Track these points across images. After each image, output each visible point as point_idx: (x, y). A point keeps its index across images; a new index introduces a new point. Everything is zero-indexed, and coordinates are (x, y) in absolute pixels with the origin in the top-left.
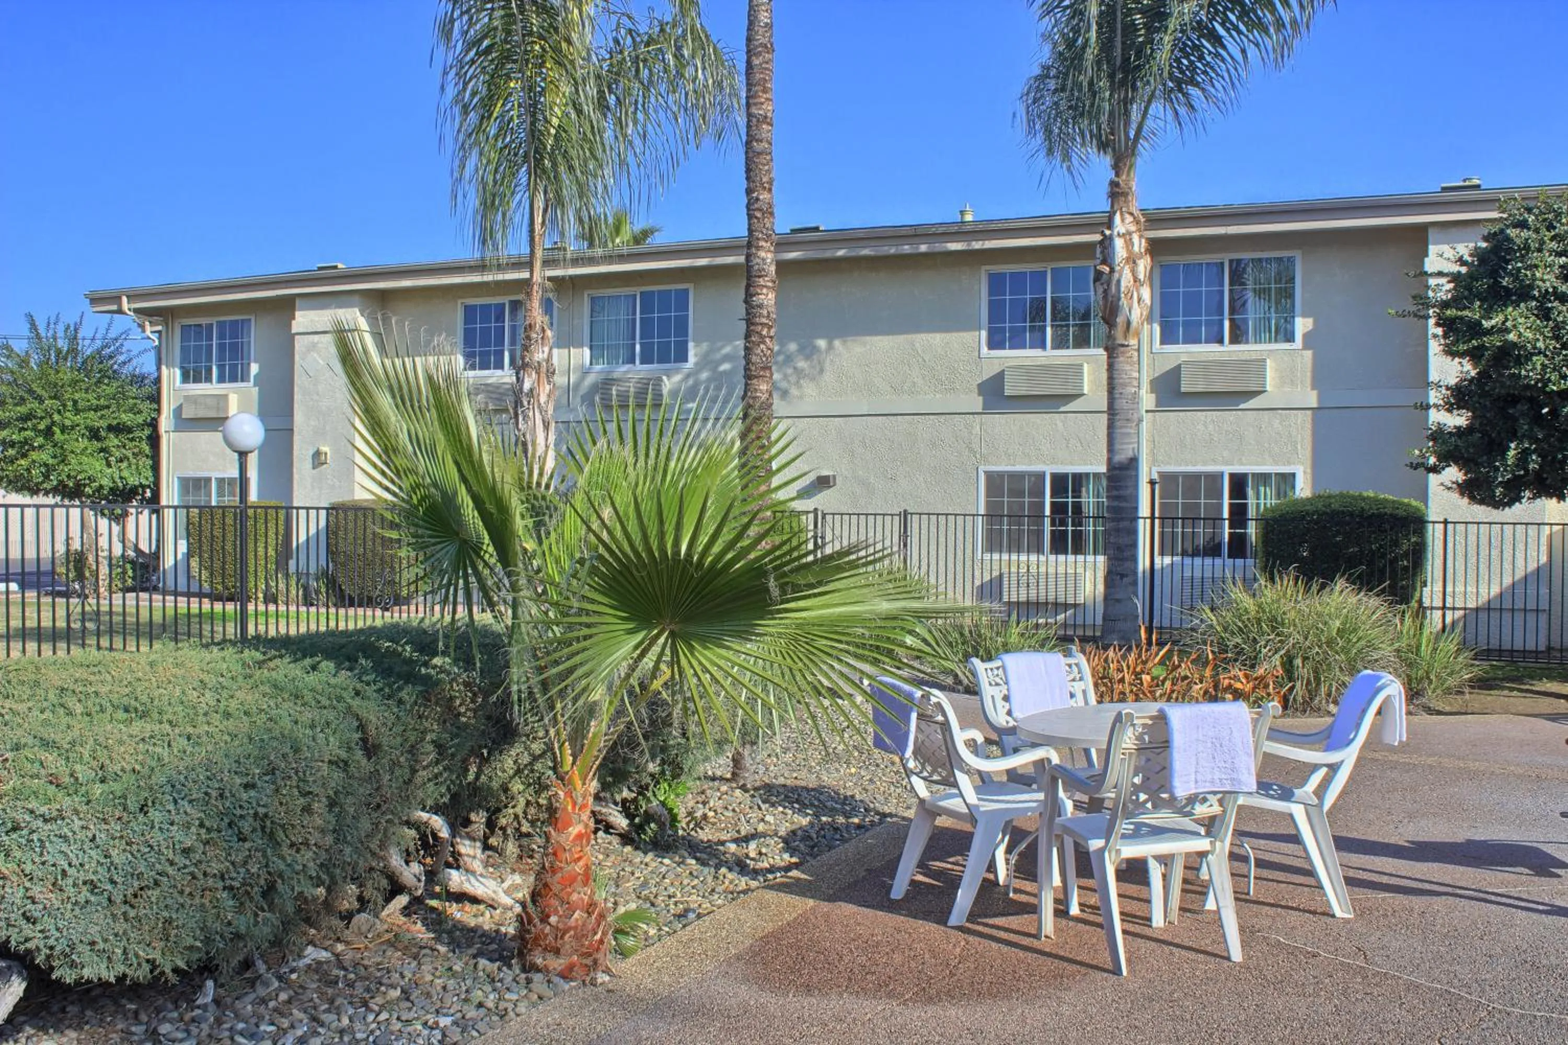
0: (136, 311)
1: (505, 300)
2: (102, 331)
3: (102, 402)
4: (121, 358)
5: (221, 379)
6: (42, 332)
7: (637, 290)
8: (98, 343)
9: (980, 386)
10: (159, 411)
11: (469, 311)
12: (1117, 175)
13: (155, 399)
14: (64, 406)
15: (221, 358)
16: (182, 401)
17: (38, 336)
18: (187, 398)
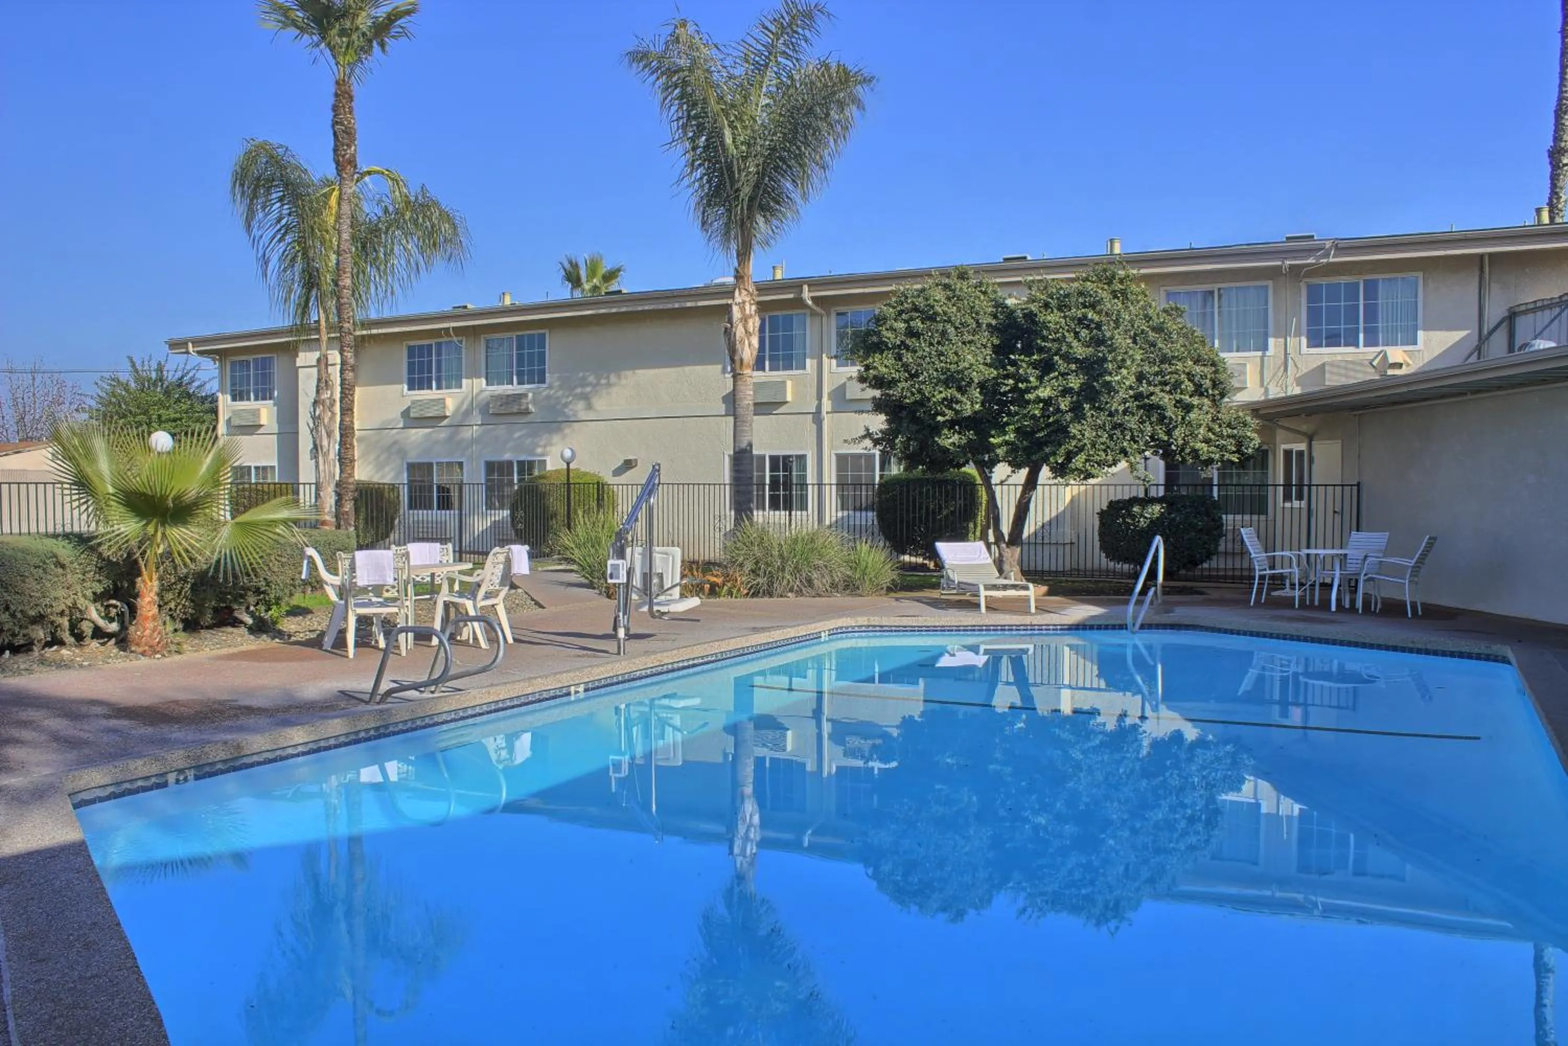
0: (198, 352)
1: (433, 342)
2: (181, 366)
3: (178, 415)
4: (196, 384)
5: (256, 399)
6: (139, 368)
7: (514, 335)
8: (179, 374)
9: (723, 398)
10: (217, 420)
11: (411, 350)
12: (739, 265)
13: (215, 411)
14: (150, 419)
15: (256, 384)
16: (230, 415)
17: (137, 371)
18: (234, 412)
